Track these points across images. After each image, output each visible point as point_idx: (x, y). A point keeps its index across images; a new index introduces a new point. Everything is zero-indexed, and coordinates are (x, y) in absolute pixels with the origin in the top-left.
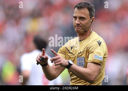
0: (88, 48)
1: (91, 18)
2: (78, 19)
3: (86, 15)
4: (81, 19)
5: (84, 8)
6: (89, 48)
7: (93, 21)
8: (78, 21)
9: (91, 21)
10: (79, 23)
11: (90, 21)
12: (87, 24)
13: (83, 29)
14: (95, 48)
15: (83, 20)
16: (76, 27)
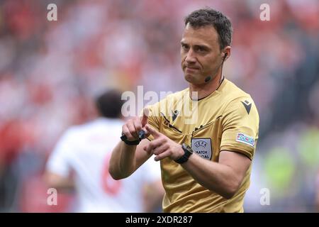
0: (221, 118)
1: (221, 48)
2: (191, 50)
3: (210, 42)
4: (199, 50)
5: (207, 26)
6: (224, 118)
7: (226, 54)
8: (192, 55)
9: (223, 54)
10: (193, 60)
11: (219, 55)
12: (212, 61)
13: (203, 74)
14: (239, 117)
15: (203, 52)
16: (187, 69)
